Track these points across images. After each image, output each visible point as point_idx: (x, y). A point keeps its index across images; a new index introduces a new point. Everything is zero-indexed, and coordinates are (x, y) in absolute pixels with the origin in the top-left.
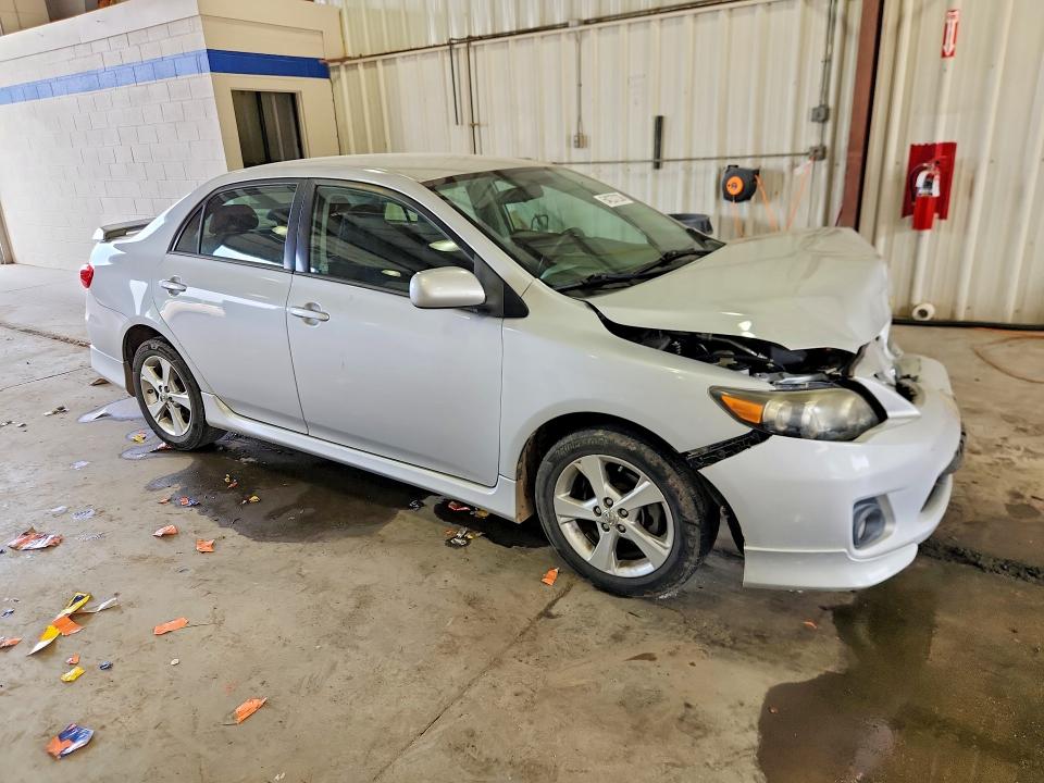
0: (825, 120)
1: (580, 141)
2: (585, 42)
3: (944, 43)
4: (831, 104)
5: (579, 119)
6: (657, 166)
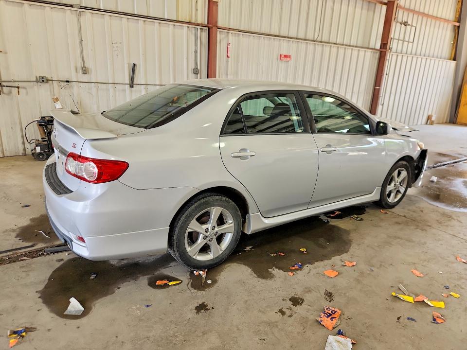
0: (197, 74)
1: (85, 71)
2: (82, 18)
3: (228, 53)
4: (199, 68)
5: (83, 58)
6: (132, 86)
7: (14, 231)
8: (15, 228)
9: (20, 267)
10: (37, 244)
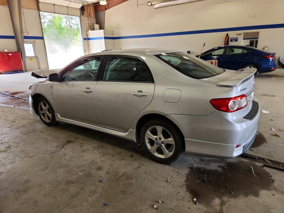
7: (275, 189)
8: (274, 192)
9: (273, 157)
10: (260, 166)
